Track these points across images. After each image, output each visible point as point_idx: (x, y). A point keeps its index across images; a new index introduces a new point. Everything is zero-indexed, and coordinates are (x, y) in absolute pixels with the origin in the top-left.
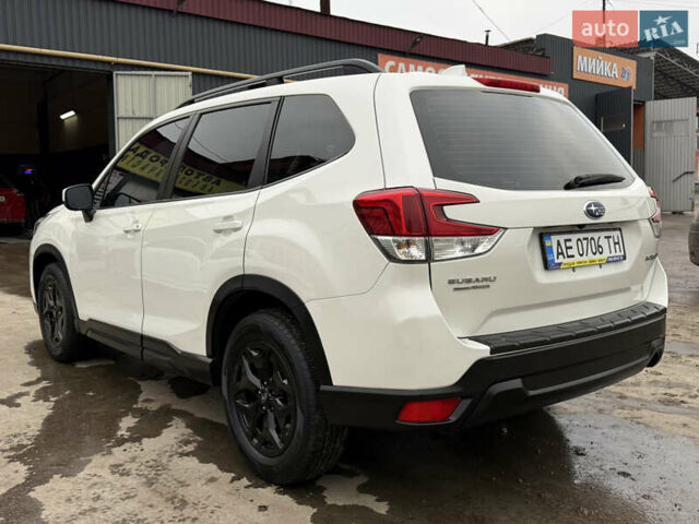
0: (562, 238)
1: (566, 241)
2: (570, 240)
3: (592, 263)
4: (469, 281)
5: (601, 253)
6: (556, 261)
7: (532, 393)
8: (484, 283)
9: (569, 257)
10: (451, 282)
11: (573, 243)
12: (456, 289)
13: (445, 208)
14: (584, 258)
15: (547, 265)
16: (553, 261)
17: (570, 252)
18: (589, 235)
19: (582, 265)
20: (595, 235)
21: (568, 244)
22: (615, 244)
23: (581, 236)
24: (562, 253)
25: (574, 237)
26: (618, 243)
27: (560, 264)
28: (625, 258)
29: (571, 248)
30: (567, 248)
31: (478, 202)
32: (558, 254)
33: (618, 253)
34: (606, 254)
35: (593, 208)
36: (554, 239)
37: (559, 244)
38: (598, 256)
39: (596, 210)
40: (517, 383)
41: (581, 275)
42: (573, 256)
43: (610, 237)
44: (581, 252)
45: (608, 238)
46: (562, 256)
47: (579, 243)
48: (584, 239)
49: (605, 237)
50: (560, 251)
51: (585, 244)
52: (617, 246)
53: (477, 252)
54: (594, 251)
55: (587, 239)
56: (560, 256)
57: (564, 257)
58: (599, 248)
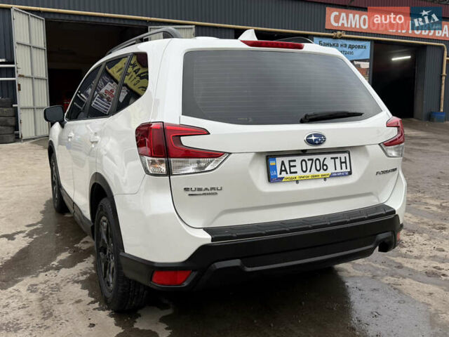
0: (286, 160)
1: (290, 161)
2: (295, 161)
3: (315, 178)
4: (200, 189)
5: (325, 170)
6: (279, 176)
7: (249, 269)
8: (213, 191)
9: (291, 173)
10: (186, 189)
11: (298, 163)
12: (190, 195)
13: (182, 138)
14: (307, 173)
15: (271, 179)
16: (276, 176)
17: (293, 170)
18: (314, 157)
19: (307, 179)
20: (321, 157)
21: (292, 164)
22: (341, 163)
23: (306, 158)
24: (285, 170)
25: (299, 159)
26: (345, 162)
27: (283, 178)
28: (350, 173)
29: (295, 166)
30: (290, 167)
31: (209, 134)
32: (281, 171)
33: (344, 170)
34: (331, 170)
35: (313, 138)
36: (279, 161)
37: (283, 163)
38: (322, 172)
39: (315, 140)
40: (236, 262)
41: (303, 186)
42: (296, 172)
43: (337, 158)
44: (304, 169)
45: (334, 158)
46: (285, 173)
47: (304, 163)
48: (309, 160)
49: (332, 158)
50: (283, 169)
51: (309, 163)
52: (344, 165)
53: (206, 169)
54: (318, 168)
55: (312, 160)
56: (283, 173)
57: (287, 173)
58: (324, 166)
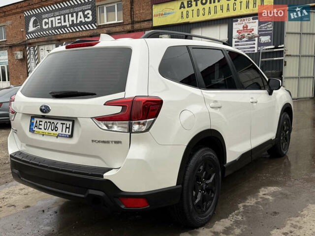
0: (38, 120)
1: (40, 121)
2: (42, 121)
3: (49, 135)
5: (56, 131)
6: (34, 129)
9: (39, 129)
11: (43, 123)
14: (46, 131)
15: (31, 130)
17: (40, 127)
18: (52, 121)
20: (55, 122)
21: (41, 123)
22: (66, 128)
23: (47, 120)
24: (37, 126)
25: (44, 120)
26: (69, 128)
27: (34, 131)
28: (71, 136)
29: (41, 125)
30: (39, 125)
32: (35, 126)
33: (67, 133)
34: (59, 131)
36: (35, 120)
37: (37, 122)
38: (54, 132)
42: (41, 129)
43: (64, 124)
44: (45, 128)
45: (63, 124)
47: (46, 124)
48: (49, 122)
49: (61, 123)
51: (48, 124)
52: (67, 129)
54: (53, 129)
55: (50, 122)
57: (37, 128)
58: (56, 129)
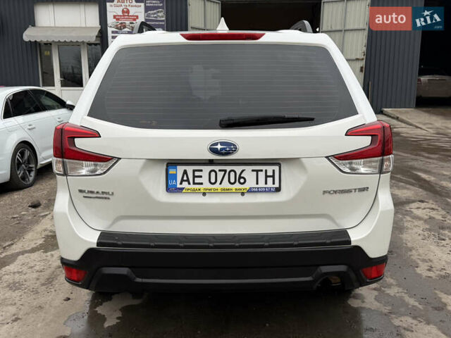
0: (190, 169)
1: (194, 171)
2: (201, 171)
4: (92, 192)
5: (242, 184)
6: (179, 186)
8: (105, 196)
9: (194, 183)
10: (81, 191)
11: (205, 174)
12: (84, 196)
13: (76, 139)
15: (170, 189)
16: (176, 186)
17: (198, 181)
18: (228, 168)
19: (215, 192)
20: (238, 169)
21: (197, 174)
22: (267, 176)
23: (217, 168)
24: (188, 180)
25: (207, 169)
26: (273, 176)
27: (183, 189)
28: (278, 189)
29: (201, 177)
30: (194, 177)
31: (100, 136)
32: (182, 181)
33: (270, 185)
34: (251, 183)
35: (219, 147)
36: (180, 169)
37: (185, 172)
38: (237, 185)
39: (222, 149)
41: (209, 199)
42: (202, 184)
43: (262, 171)
44: (213, 181)
45: (257, 171)
46: (187, 183)
47: (213, 174)
48: (220, 171)
49: (253, 171)
50: (185, 178)
51: (220, 175)
52: (270, 180)
53: (97, 173)
54: (232, 181)
55: (225, 171)
56: (184, 183)
57: (189, 184)
58: (241, 179)
